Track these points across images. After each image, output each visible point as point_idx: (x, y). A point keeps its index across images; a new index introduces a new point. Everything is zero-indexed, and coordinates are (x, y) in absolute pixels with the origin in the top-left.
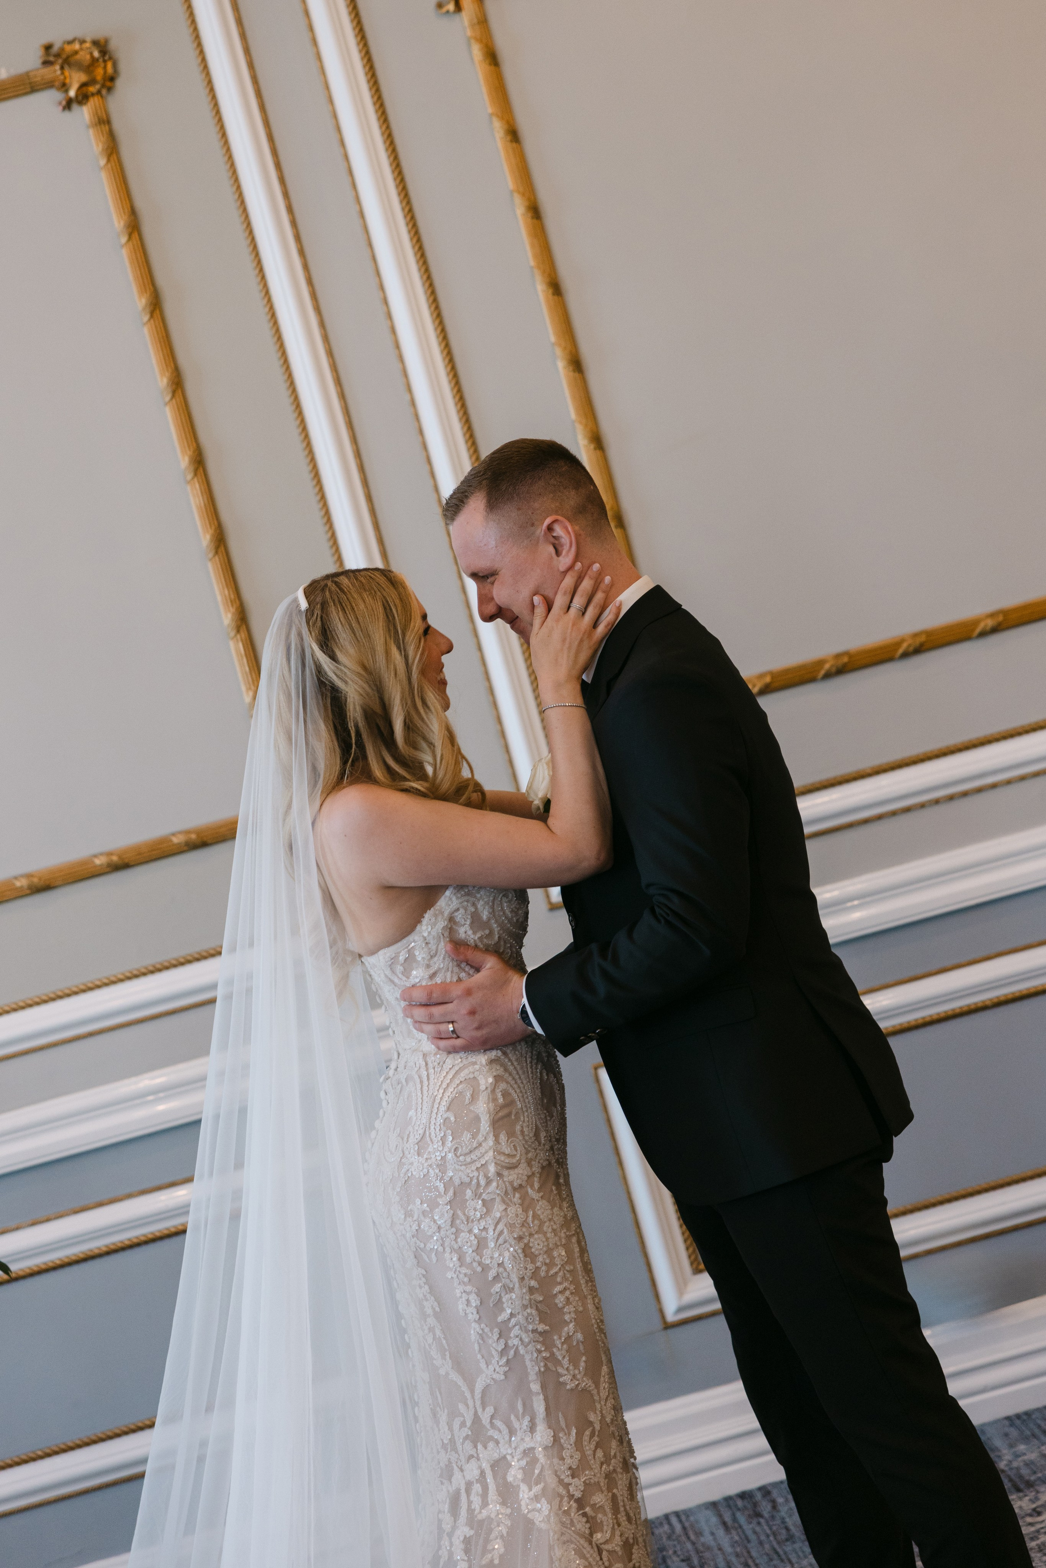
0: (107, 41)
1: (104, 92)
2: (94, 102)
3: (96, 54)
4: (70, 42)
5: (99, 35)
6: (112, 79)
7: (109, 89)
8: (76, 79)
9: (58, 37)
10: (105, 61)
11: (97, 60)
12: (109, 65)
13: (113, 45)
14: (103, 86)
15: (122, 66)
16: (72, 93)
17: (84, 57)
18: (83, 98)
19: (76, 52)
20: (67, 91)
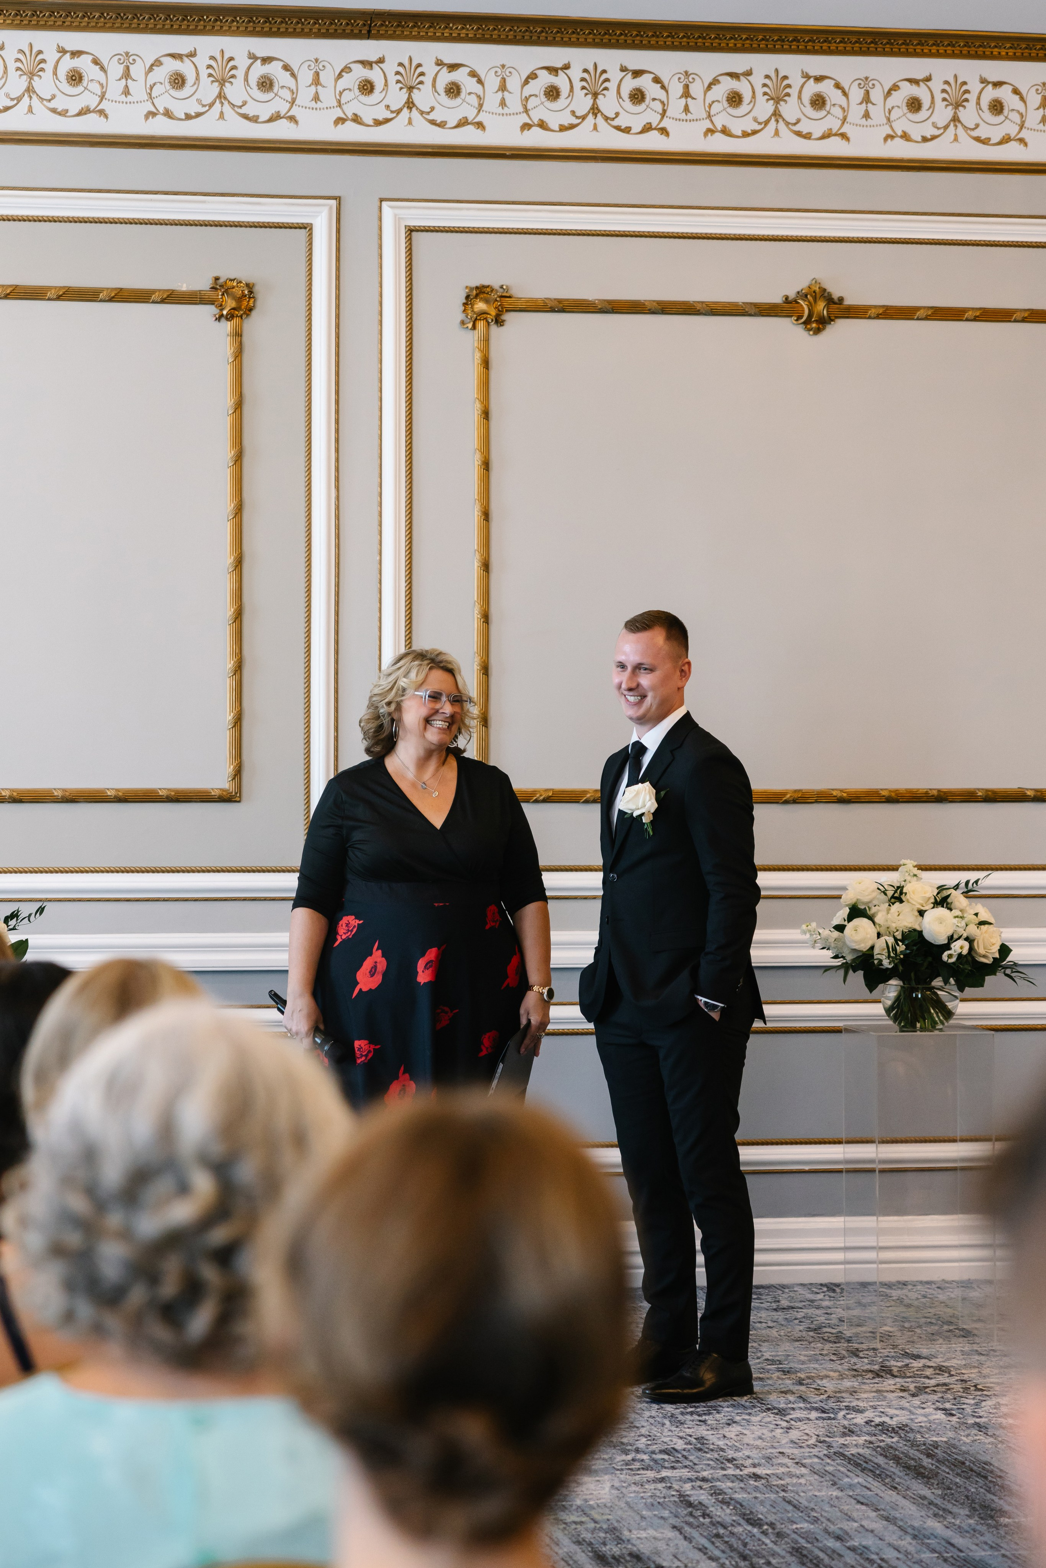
0: (254, 285)
1: (244, 317)
2: (236, 321)
3: (246, 292)
4: (231, 280)
5: (251, 281)
6: (251, 310)
7: (248, 315)
8: (230, 303)
9: (224, 276)
10: (250, 298)
11: (246, 296)
12: (252, 301)
13: (256, 289)
14: (245, 313)
15: (259, 303)
16: (225, 312)
17: (238, 292)
18: (230, 317)
19: (233, 287)
20: (222, 310)
